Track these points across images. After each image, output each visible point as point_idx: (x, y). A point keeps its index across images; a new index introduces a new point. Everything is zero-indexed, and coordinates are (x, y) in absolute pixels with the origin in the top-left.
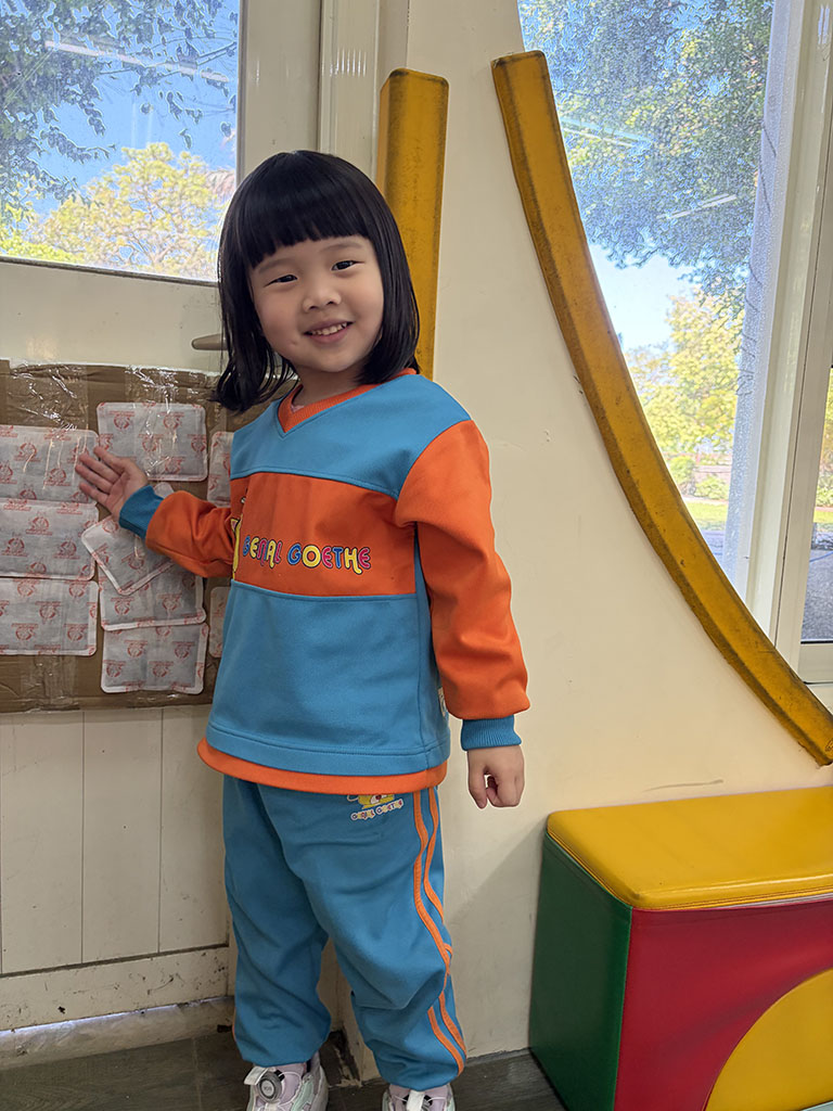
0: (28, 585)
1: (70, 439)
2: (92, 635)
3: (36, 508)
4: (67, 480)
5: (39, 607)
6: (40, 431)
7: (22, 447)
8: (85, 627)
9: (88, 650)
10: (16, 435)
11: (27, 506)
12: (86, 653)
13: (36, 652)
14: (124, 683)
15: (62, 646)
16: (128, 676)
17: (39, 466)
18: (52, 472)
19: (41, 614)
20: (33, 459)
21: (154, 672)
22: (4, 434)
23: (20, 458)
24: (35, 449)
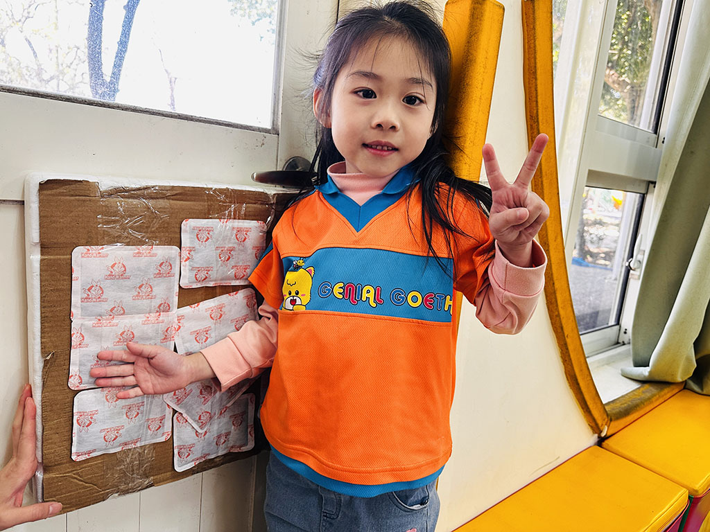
0: (114, 392)
1: (155, 255)
2: (168, 424)
3: (124, 323)
4: (154, 294)
5: (125, 411)
6: (131, 250)
7: (112, 267)
8: (162, 419)
9: (165, 436)
10: (107, 256)
11: (115, 321)
12: (163, 439)
13: (119, 449)
14: (193, 460)
15: (143, 439)
16: (197, 453)
17: (127, 283)
18: (140, 287)
19: (127, 416)
20: (123, 276)
21: (217, 444)
22: (95, 255)
23: (111, 276)
24: (124, 266)
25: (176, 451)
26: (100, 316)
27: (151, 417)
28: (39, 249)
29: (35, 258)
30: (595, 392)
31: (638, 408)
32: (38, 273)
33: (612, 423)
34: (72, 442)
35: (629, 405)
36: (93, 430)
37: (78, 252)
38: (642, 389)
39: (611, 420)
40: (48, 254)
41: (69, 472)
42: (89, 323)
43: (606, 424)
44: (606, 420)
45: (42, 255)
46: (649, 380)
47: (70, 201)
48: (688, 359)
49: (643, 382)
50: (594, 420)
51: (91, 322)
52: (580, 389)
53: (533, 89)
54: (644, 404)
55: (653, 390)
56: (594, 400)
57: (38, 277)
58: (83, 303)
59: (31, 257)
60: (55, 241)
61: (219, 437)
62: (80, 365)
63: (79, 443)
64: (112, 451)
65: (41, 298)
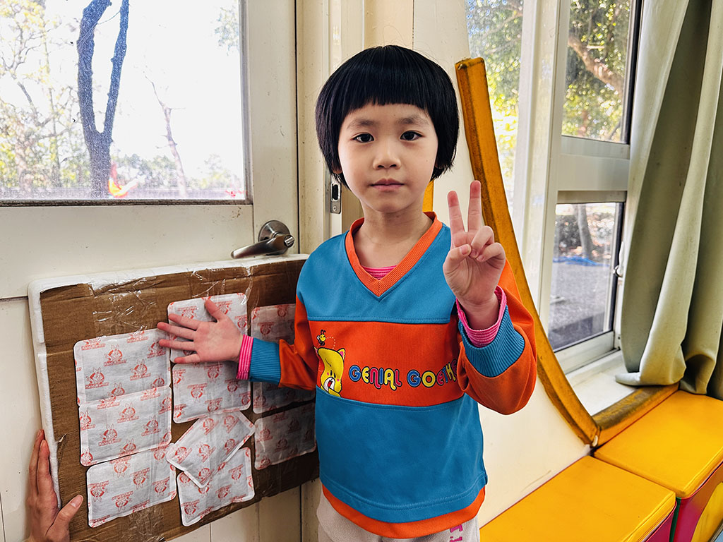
0: (122, 463)
2: (172, 484)
3: (124, 401)
5: (132, 478)
6: (125, 337)
7: (110, 354)
9: (172, 494)
11: (116, 401)
12: (169, 499)
13: (131, 512)
14: (199, 515)
15: (151, 500)
16: (202, 508)
17: (125, 366)
18: (136, 368)
19: (135, 482)
20: (120, 361)
21: (219, 497)
22: (93, 346)
23: (110, 363)
24: (120, 353)
25: (183, 509)
26: (103, 398)
27: (157, 480)
28: (45, 347)
29: (42, 355)
30: (578, 406)
31: (629, 415)
32: (46, 368)
33: (602, 432)
34: (88, 511)
35: (620, 413)
36: (105, 499)
37: (79, 346)
38: (635, 394)
39: (601, 430)
40: (53, 351)
41: (88, 538)
42: (94, 405)
43: (596, 434)
44: (596, 430)
45: (48, 353)
46: (642, 384)
47: (68, 304)
48: (677, 361)
49: (637, 387)
50: (582, 432)
51: (96, 405)
52: (562, 405)
53: (475, 145)
54: (635, 410)
55: (645, 394)
56: (579, 412)
57: (47, 372)
58: (87, 390)
59: (39, 355)
60: (58, 339)
61: (221, 490)
62: (90, 443)
63: (94, 511)
64: (124, 515)
65: (50, 389)
